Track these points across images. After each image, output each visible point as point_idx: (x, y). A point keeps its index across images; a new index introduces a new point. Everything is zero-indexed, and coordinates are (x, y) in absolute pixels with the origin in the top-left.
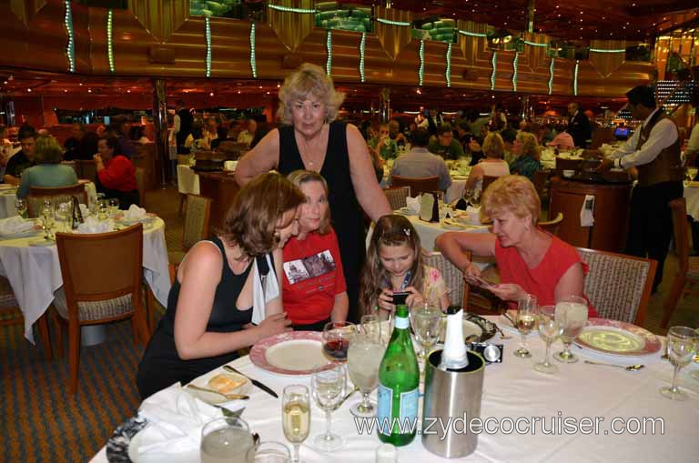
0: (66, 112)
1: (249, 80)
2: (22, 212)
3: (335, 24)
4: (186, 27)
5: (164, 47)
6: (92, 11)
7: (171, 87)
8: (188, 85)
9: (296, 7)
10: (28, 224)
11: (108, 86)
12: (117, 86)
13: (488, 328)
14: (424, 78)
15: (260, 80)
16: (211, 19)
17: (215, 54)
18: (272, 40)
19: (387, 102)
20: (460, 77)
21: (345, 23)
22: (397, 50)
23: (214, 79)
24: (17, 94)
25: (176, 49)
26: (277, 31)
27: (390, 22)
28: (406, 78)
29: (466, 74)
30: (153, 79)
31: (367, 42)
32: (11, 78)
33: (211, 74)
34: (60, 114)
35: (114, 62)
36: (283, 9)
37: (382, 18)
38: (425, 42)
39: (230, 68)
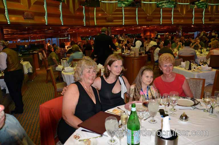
0: (83, 37)
1: (136, 25)
2: (71, 65)
3: (163, 6)
4: (117, 11)
5: (111, 17)
6: (90, 8)
7: (112, 29)
8: (118, 27)
9: (150, 2)
10: (72, 69)
11: (95, 29)
12: (97, 29)
13: (196, 102)
14: (194, 22)
15: (139, 25)
16: (124, 8)
17: (126, 18)
18: (143, 13)
19: (181, 30)
20: (208, 20)
21: (166, 5)
22: (184, 12)
23: (125, 26)
24: (71, 33)
25: (114, 17)
26: (144, 10)
27: (182, 4)
28: (188, 22)
29: (210, 19)
30: (107, 26)
31: (174, 11)
32: (69, 29)
33: (124, 24)
34: (82, 37)
35: (96, 22)
36: (146, 3)
37: (179, 3)
38: (195, 9)
39: (130, 22)
